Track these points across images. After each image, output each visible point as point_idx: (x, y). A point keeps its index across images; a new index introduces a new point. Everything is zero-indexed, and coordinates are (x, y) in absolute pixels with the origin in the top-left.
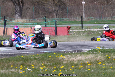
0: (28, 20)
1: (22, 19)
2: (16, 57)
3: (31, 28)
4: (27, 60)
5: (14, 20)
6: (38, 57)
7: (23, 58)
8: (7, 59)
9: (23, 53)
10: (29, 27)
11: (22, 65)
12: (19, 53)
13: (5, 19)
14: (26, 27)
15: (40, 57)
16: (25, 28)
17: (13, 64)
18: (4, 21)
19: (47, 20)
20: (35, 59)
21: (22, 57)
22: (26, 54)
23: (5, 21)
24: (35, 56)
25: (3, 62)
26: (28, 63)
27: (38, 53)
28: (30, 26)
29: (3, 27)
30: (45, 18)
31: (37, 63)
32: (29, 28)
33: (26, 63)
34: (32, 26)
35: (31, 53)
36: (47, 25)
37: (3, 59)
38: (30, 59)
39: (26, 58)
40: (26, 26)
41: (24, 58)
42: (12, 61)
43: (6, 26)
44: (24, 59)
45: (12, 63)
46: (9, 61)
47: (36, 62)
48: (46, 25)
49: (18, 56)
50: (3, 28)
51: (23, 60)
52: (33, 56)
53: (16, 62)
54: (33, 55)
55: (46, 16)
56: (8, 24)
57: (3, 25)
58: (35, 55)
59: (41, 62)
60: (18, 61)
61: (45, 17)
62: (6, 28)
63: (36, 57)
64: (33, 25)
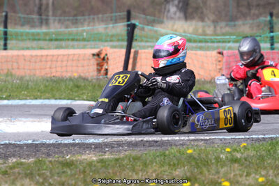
0: (209, 27)
1: (189, 23)
2: (167, 152)
3: (220, 53)
4: (207, 163)
5: (162, 22)
6: (245, 155)
7: (190, 156)
8: (136, 159)
9: (193, 140)
10: (214, 49)
11: (188, 179)
12: (177, 138)
13: (129, 20)
14: (201, 48)
15: (252, 153)
16: (199, 52)
17: (157, 175)
18: (128, 25)
19: (276, 27)
20: (235, 161)
21: (190, 151)
22: (201, 143)
23: (132, 29)
24: (235, 150)
25: (123, 167)
26: (208, 175)
27: (245, 140)
28: (218, 48)
29: (121, 47)
30: (269, 18)
31: (241, 176)
32: (214, 53)
33: (201, 173)
34: (224, 48)
35: (221, 139)
36: (276, 45)
37: (123, 159)
38: (218, 159)
39: (203, 156)
40: (203, 45)
41: (196, 156)
42: (155, 166)
43: (134, 44)
44: (195, 159)
45: (155, 171)
46: (145, 165)
47: (237, 172)
48: (272, 44)
49: (174, 150)
50: (124, 51)
51: (193, 163)
52: (228, 150)
53: (166, 168)
54: (228, 147)
55: (275, 12)
56: (139, 39)
57: (123, 40)
58: (235, 146)
59: (256, 171)
60: (174, 165)
61: (271, 15)
62: (132, 50)
63: (239, 155)
64: (229, 42)
